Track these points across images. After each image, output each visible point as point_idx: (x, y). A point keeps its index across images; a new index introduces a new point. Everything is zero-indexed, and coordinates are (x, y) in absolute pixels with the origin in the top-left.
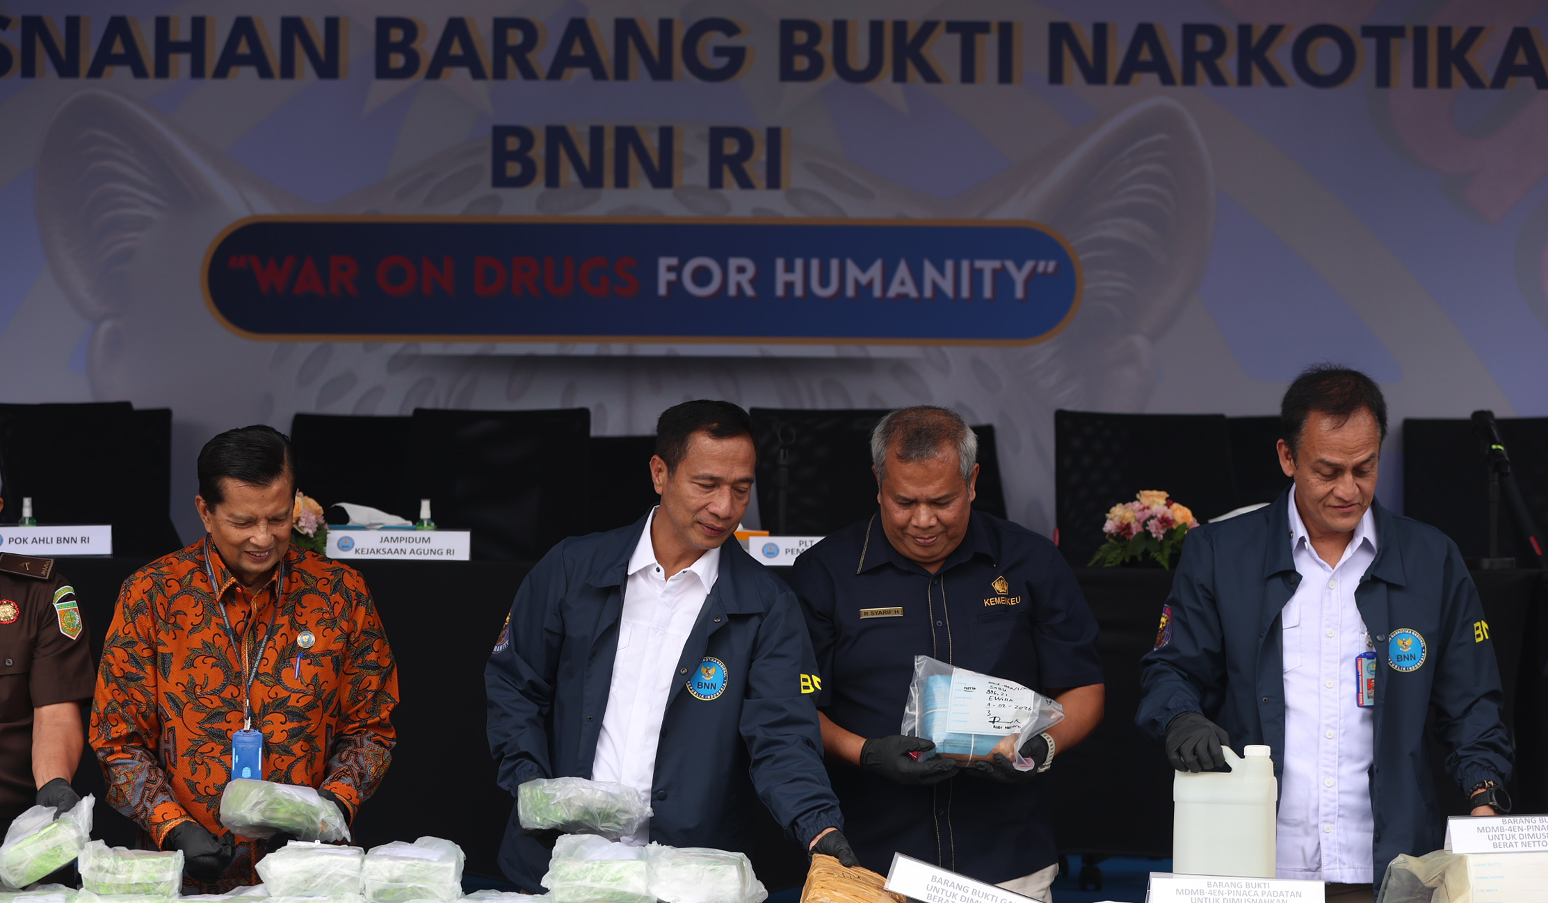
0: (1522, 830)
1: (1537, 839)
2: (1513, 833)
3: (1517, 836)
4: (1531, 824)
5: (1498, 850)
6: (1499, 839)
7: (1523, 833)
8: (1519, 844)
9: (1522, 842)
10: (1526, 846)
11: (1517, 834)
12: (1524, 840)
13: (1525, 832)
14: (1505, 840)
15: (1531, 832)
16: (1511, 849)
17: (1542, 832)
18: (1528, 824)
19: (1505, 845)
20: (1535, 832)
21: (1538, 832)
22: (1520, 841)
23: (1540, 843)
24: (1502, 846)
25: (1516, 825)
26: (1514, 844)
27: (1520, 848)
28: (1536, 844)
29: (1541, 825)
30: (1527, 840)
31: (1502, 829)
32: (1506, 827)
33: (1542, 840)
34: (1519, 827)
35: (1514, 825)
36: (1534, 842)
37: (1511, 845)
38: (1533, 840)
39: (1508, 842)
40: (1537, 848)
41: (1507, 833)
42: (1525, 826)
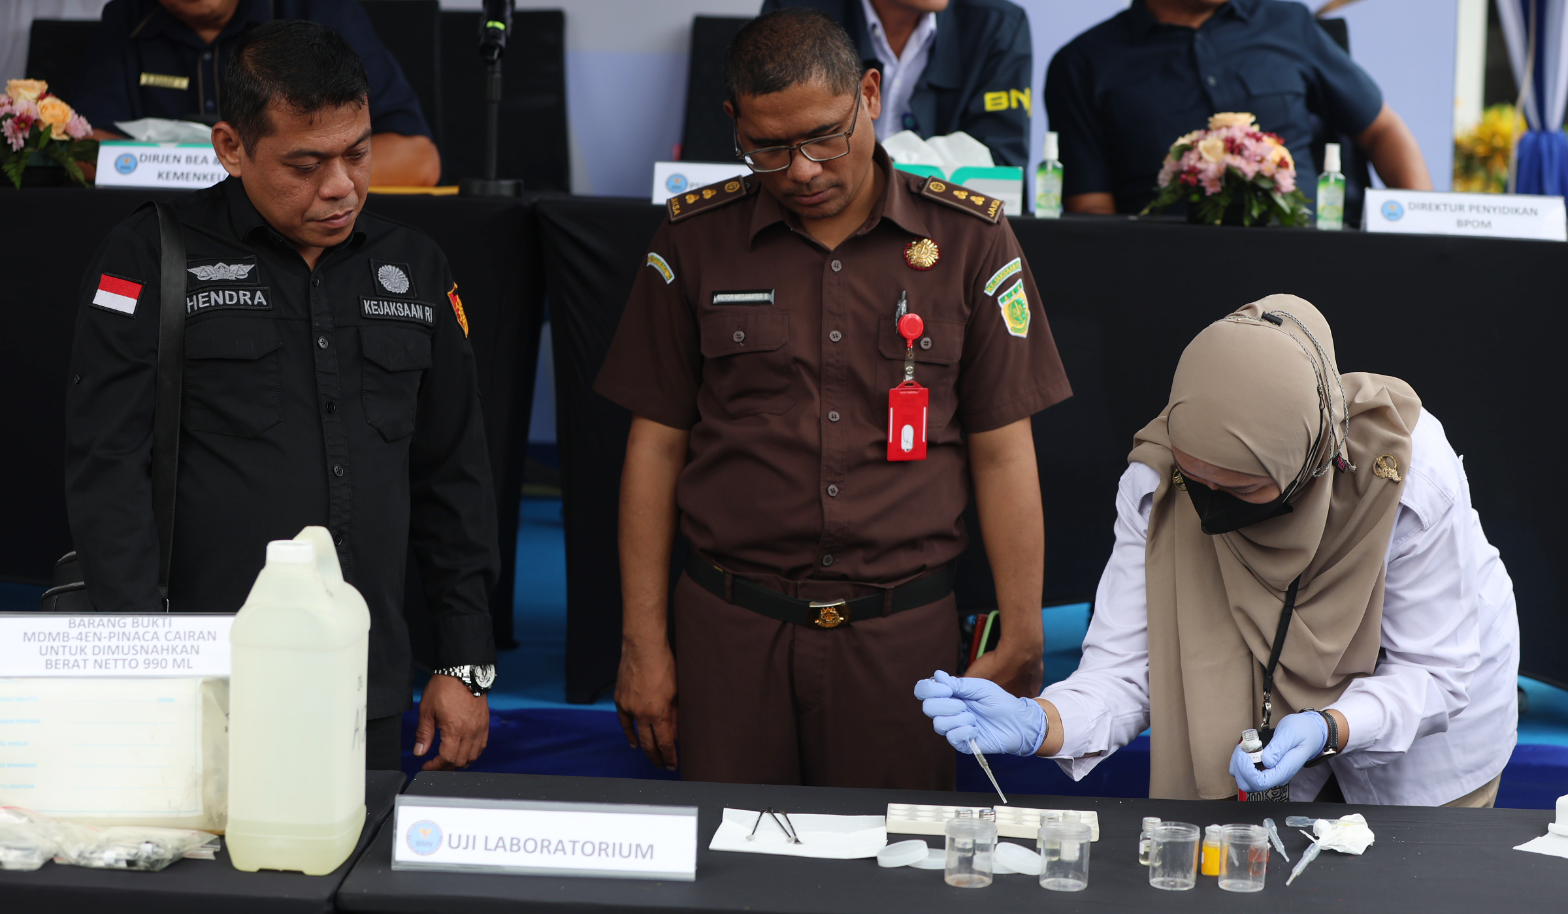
0: (100, 640)
1: (121, 656)
2: (83, 643)
3: (89, 650)
4: (117, 629)
5: (53, 672)
6: (57, 653)
7: (101, 644)
8: (90, 664)
9: (96, 661)
10: (101, 667)
11: (90, 645)
12: (99, 658)
13: (105, 642)
14: (67, 656)
15: (114, 643)
16: (75, 672)
17: (132, 643)
18: (111, 629)
19: (66, 664)
20: (120, 644)
21: (126, 643)
22: (92, 658)
23: (127, 663)
24: (61, 666)
25: (92, 630)
26: (81, 664)
27: (91, 670)
28: (120, 663)
29: (133, 631)
30: (106, 657)
31: (66, 637)
32: (74, 632)
33: (130, 657)
34: (95, 634)
35: (87, 630)
36: (116, 660)
37: (76, 664)
38: (116, 656)
39: (72, 659)
40: (120, 671)
41: (74, 643)
42: (105, 632)
